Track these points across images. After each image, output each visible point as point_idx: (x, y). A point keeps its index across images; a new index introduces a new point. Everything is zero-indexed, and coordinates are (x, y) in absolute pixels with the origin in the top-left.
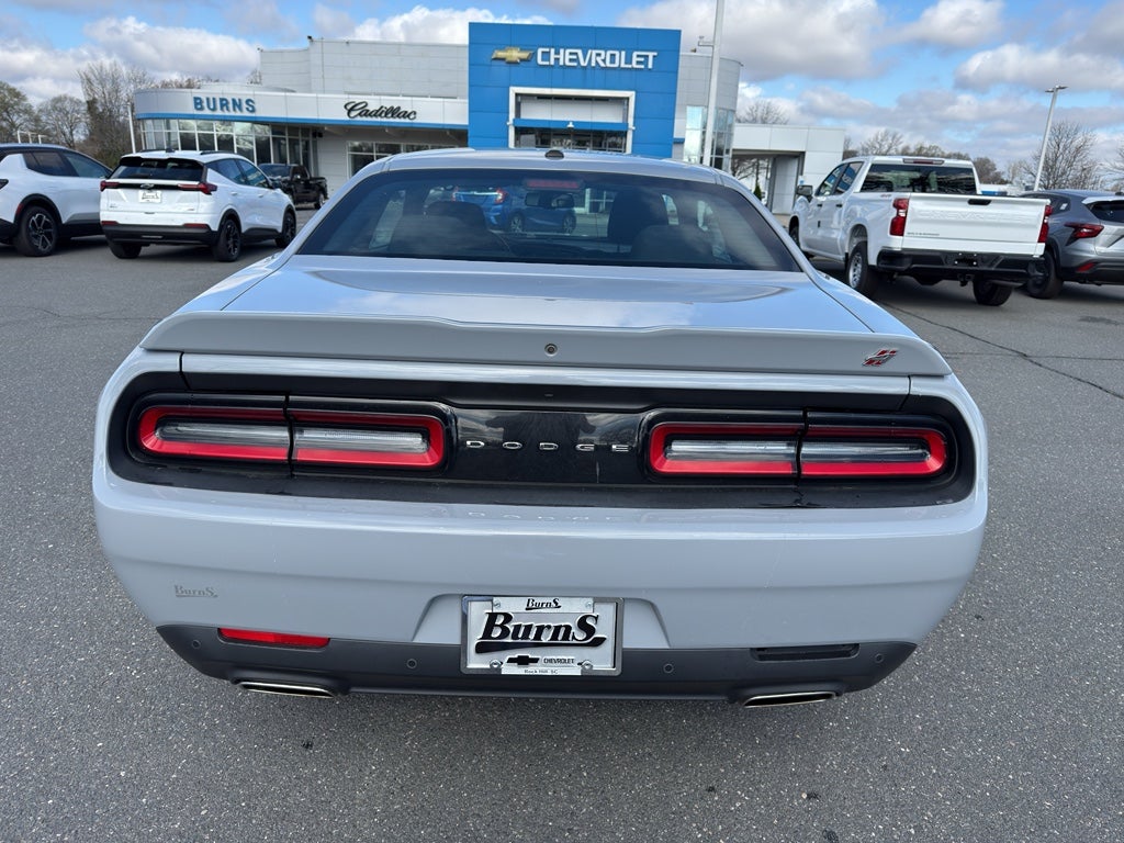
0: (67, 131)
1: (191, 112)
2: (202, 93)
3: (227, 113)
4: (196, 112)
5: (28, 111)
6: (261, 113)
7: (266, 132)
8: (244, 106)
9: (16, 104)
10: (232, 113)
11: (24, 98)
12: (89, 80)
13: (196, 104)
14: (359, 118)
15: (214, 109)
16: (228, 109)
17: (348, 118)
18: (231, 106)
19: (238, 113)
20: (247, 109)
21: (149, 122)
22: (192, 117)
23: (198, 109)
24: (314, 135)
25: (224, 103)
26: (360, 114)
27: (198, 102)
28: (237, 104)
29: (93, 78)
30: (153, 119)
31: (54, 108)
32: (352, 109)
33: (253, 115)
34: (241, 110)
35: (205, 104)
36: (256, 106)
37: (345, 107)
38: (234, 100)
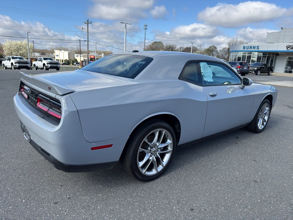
0: (224, 55)
1: (242, 50)
2: (245, 45)
3: (251, 50)
4: (243, 50)
5: (217, 51)
6: (260, 49)
7: (261, 54)
8: (256, 48)
9: (215, 50)
10: (252, 50)
11: (217, 49)
12: (230, 44)
13: (244, 48)
14: (290, 50)
15: (248, 49)
16: (251, 49)
17: (287, 50)
18: (252, 48)
19: (254, 50)
20: (257, 49)
21: (232, 52)
22: (242, 51)
23: (243, 49)
24: (276, 55)
25: (251, 47)
26: (291, 49)
27: (244, 47)
28: (254, 47)
29: (231, 43)
30: (233, 52)
31: (223, 50)
32: (289, 47)
33: (258, 50)
34: (255, 49)
35: (246, 48)
36: (259, 48)
37: (287, 47)
38: (254, 46)
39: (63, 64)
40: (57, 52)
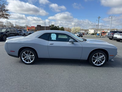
39: (91, 35)
40: (90, 30)
